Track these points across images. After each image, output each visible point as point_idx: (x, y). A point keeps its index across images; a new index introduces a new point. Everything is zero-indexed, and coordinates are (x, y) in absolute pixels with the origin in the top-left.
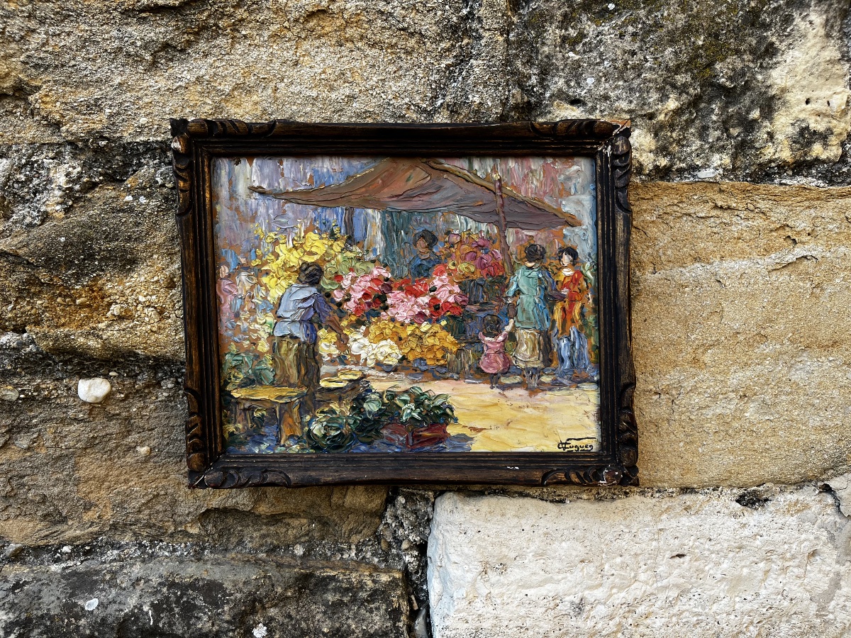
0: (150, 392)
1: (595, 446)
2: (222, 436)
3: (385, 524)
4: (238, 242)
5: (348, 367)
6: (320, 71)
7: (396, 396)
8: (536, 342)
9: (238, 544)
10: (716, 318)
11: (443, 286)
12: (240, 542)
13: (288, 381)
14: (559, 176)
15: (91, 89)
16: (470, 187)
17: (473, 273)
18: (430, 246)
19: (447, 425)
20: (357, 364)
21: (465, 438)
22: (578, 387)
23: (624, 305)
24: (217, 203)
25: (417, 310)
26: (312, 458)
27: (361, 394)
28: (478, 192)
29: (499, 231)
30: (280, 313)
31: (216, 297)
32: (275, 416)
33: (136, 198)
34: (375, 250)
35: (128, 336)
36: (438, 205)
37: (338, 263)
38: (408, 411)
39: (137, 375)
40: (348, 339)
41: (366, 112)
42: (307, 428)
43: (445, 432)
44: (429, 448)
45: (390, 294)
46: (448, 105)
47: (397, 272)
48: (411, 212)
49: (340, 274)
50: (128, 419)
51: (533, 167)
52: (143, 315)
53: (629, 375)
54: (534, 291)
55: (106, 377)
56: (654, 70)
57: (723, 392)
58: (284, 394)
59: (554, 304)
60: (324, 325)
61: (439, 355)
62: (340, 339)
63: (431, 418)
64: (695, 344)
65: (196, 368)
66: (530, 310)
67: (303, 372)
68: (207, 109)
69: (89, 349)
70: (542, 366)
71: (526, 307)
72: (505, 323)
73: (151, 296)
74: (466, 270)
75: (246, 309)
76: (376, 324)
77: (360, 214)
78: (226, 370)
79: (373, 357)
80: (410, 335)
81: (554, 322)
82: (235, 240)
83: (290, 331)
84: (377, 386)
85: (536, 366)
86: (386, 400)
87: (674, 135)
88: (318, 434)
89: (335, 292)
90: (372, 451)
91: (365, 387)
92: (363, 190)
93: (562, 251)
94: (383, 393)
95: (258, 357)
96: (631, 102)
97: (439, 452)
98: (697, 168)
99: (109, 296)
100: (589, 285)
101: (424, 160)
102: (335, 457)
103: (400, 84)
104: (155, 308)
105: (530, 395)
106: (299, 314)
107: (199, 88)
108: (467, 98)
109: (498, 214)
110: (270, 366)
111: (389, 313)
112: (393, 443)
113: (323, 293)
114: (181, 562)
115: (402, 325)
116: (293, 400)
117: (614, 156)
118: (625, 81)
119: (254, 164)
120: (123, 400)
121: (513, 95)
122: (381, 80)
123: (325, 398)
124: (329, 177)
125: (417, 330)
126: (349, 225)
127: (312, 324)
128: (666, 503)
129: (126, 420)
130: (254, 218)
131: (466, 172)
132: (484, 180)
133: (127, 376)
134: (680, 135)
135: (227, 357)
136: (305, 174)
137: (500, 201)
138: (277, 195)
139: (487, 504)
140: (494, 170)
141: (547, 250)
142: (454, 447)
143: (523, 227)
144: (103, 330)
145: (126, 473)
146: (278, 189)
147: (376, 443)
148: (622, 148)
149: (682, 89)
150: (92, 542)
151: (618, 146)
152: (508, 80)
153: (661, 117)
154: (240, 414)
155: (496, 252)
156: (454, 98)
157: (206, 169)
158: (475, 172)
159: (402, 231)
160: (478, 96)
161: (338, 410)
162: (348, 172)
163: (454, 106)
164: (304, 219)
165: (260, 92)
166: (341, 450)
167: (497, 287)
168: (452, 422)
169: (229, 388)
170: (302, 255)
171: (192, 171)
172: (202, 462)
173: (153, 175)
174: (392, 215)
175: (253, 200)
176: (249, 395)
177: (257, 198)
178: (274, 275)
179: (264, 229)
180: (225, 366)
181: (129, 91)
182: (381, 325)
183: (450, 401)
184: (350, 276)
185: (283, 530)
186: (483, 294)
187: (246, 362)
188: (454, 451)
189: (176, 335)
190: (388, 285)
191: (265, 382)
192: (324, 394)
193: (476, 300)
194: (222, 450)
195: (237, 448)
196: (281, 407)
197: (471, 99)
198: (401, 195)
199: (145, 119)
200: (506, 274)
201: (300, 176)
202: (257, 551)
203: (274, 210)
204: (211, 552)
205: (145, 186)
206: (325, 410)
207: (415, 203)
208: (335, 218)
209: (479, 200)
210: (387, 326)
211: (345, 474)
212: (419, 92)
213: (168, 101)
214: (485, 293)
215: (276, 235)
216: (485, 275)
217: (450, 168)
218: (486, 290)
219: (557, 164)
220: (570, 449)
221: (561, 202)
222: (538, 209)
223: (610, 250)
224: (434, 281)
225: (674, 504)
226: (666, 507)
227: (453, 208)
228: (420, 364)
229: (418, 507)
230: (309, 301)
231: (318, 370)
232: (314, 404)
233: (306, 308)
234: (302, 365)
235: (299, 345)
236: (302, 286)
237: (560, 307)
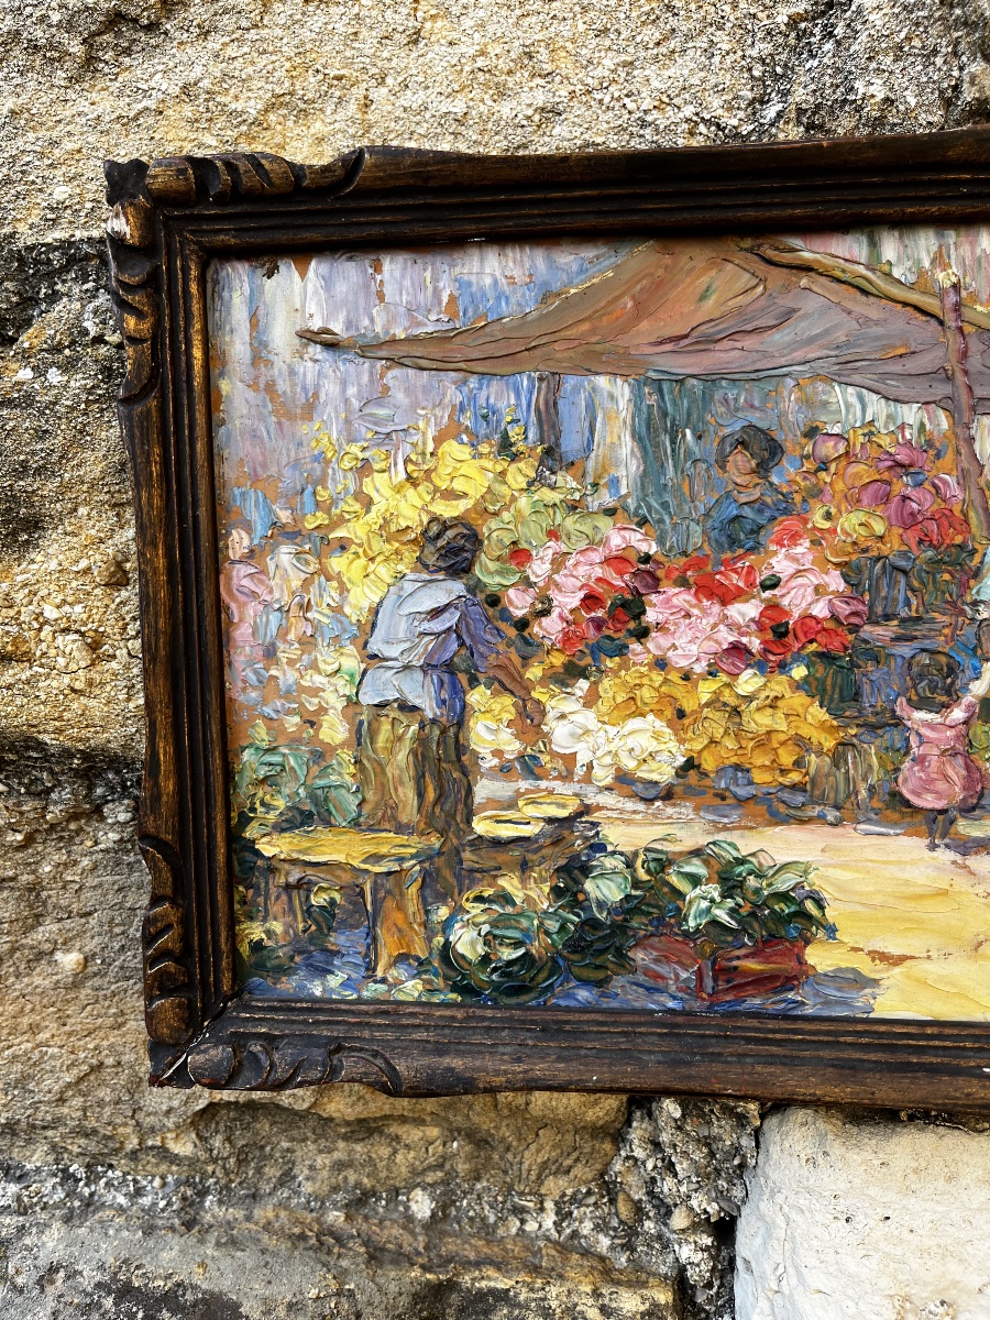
0: (81, 830)
2: (234, 952)
3: (628, 1158)
4: (273, 470)
5: (543, 784)
6: (472, 51)
7: (670, 862)
9: (281, 1183)
11: (798, 573)
12: (287, 1178)
13: (394, 818)
16: (871, 309)
17: (881, 538)
18: (763, 469)
19: (807, 942)
20: (567, 777)
21: (859, 981)
24: (222, 375)
25: (727, 637)
26: (453, 1018)
27: (579, 855)
28: (894, 323)
29: (954, 423)
30: (373, 647)
32: (363, 904)
33: (40, 372)
34: (615, 482)
35: (18, 701)
36: (783, 361)
37: (519, 518)
38: (703, 903)
39: (49, 791)
40: (543, 713)
42: (440, 940)
43: (801, 961)
44: (757, 1001)
45: (653, 598)
46: (800, 111)
47: (672, 540)
48: (711, 379)
49: (523, 545)
50: (34, 888)
52: (52, 652)
58: (384, 850)
60: (482, 678)
61: (787, 759)
62: (523, 713)
63: (763, 924)
65: (168, 786)
67: (431, 795)
72: (969, 673)
73: (72, 605)
74: (862, 531)
75: (291, 636)
76: (616, 673)
77: (576, 390)
78: (244, 788)
79: (608, 760)
80: (707, 705)
82: (265, 466)
83: (400, 691)
84: (614, 835)
86: (642, 875)
88: (469, 955)
89: (511, 592)
90: (608, 1003)
91: (587, 839)
92: (585, 327)
94: (636, 854)
95: (321, 755)
97: (786, 1017)
101: (748, 243)
102: (511, 1019)
103: (670, 72)
104: (83, 634)
106: (420, 650)
107: (188, 110)
108: (851, 89)
109: (949, 379)
110: (349, 780)
111: (650, 645)
112: (661, 983)
113: (481, 597)
114: (149, 1230)
115: (686, 677)
116: (406, 865)
119: (311, 273)
120: (22, 847)
122: (626, 64)
123: (487, 864)
124: (498, 298)
125: (727, 692)
126: (549, 419)
127: (452, 674)
129: (30, 890)
130: (310, 409)
131: (862, 270)
132: (911, 287)
133: (28, 793)
135: (247, 756)
136: (437, 292)
138: (367, 349)
140: (940, 260)
142: (827, 1003)
145: (32, 1010)
146: (370, 334)
147: (618, 983)
152: (957, 43)
154: (278, 898)
155: (945, 482)
156: (815, 91)
157: (194, 288)
158: (886, 268)
159: (688, 431)
160: (881, 82)
161: (518, 896)
162: (545, 283)
163: (814, 113)
164: (434, 407)
165: (329, 112)
166: (528, 999)
167: (947, 577)
168: (821, 934)
169: (251, 832)
170: (428, 498)
171: (158, 290)
172: (181, 1019)
173: (79, 316)
174: (660, 391)
175: (310, 364)
176: (300, 852)
177: (319, 357)
178: (360, 551)
179: (335, 436)
180: (242, 778)
181: (33, 128)
182: (630, 677)
183: (815, 880)
184: (550, 552)
185: (385, 1151)
186: (909, 594)
187: (292, 768)
188: (826, 1013)
189: (128, 700)
190: (648, 572)
191: (339, 820)
192: (483, 852)
193: (889, 611)
194: (232, 988)
195: (270, 982)
196: (375, 882)
197: (861, 91)
198: (686, 336)
199: (64, 188)
200: (974, 539)
201: (425, 298)
202: (323, 1203)
203: (359, 385)
204: (220, 1202)
205: (60, 343)
206: (486, 894)
207: (722, 355)
208: (513, 401)
209: (898, 344)
210: (645, 681)
211: (540, 1069)
212: (719, 90)
213: (116, 145)
214: (913, 590)
215: (364, 449)
216: (913, 543)
217: (817, 260)
218: (916, 583)
224: (773, 561)
227: (824, 367)
228: (735, 781)
229: (716, 1131)
230: (446, 615)
231: (469, 792)
232: (459, 877)
233: (439, 634)
234: (427, 779)
235: (422, 727)
236: (428, 577)
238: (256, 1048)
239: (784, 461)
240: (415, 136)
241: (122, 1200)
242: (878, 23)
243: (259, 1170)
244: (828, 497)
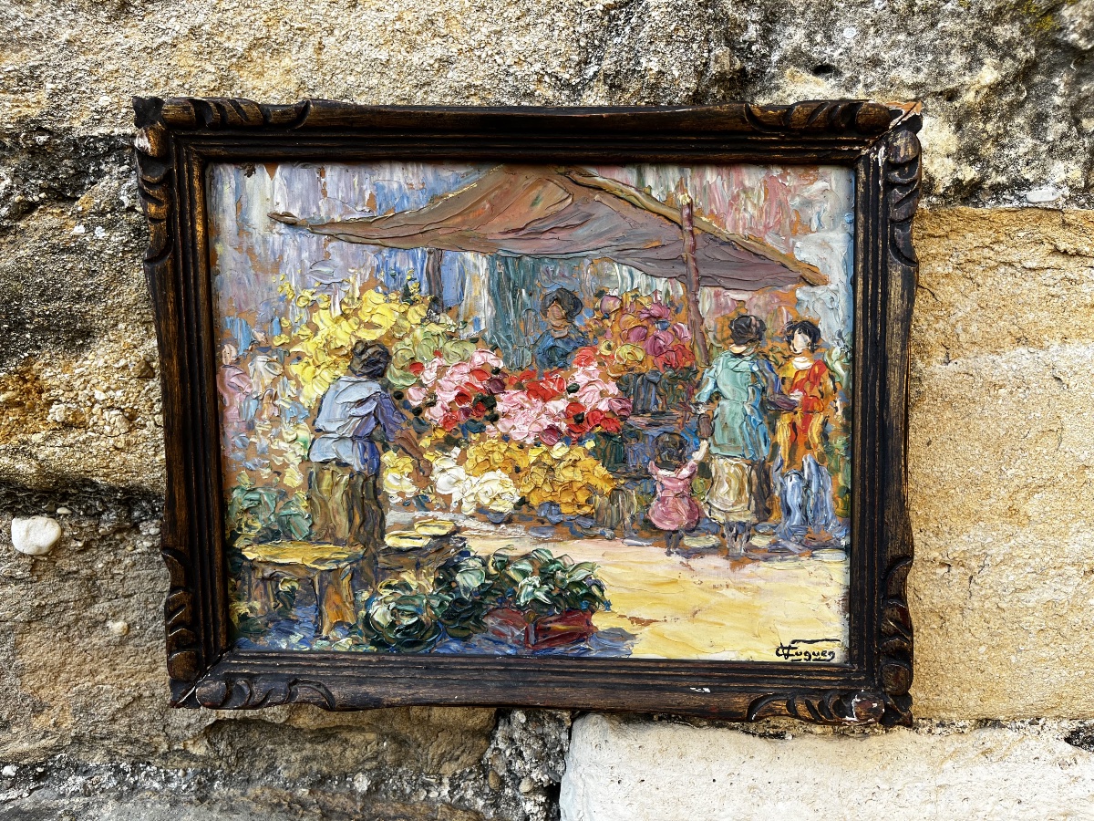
0: (124, 539)
1: (839, 656)
2: (228, 621)
3: (495, 749)
4: (253, 306)
5: (431, 514)
6: (392, 17)
7: (509, 563)
8: (746, 478)
9: (267, 772)
10: (1051, 441)
11: (590, 383)
12: (271, 768)
13: (333, 535)
14: (793, 198)
15: (26, 51)
16: (639, 217)
17: (641, 362)
18: (569, 316)
19: (593, 612)
20: (445, 509)
21: (623, 636)
22: (813, 556)
23: (897, 423)
24: (217, 240)
25: (546, 422)
26: (370, 662)
27: (453, 559)
28: (652, 226)
29: (687, 291)
30: (320, 424)
31: (216, 397)
32: (314, 589)
33: (90, 229)
34: (477, 322)
35: (78, 456)
36: (583, 248)
37: (415, 342)
38: (529, 588)
39: (100, 514)
40: (431, 468)
41: (470, 86)
42: (363, 613)
43: (589, 624)
44: (562, 649)
45: (501, 396)
46: (606, 76)
47: (513, 359)
48: (538, 258)
49: (418, 360)
50: (92, 578)
51: (747, 183)
52: (101, 423)
53: (903, 543)
54: (744, 395)
55: (53, 515)
56: (959, 16)
57: (1057, 565)
58: (327, 556)
59: (776, 416)
60: (391, 445)
61: (582, 498)
62: (418, 468)
63: (566, 600)
64: (1014, 484)
65: (182, 515)
66: (736, 426)
67: (358, 520)
68: (207, 80)
69: (18, 475)
70: (753, 519)
71: (729, 421)
72: (693, 447)
73: (114, 390)
74: (630, 357)
75: (265, 416)
76: (477, 444)
77: (453, 260)
78: (234, 514)
79: (472, 499)
80: (534, 464)
81: (775, 446)
82: (247, 303)
83: (337, 453)
84: (476, 546)
85: (744, 520)
86: (492, 571)
87: (989, 127)
88: (382, 622)
89: (410, 390)
90: (469, 651)
91: (458, 548)
92: (459, 219)
93: (793, 327)
94: (488, 558)
95: (284, 494)
96: (918, 70)
97: (578, 658)
98: (1026, 184)
99: (49, 390)
100: (838, 386)
101: (563, 170)
102: (406, 662)
103: (526, 39)
104: (122, 410)
105: (733, 567)
106: (350, 426)
107: (194, 46)
108: (638, 63)
109: (685, 263)
110: (303, 510)
111: (499, 426)
112: (503, 639)
113: (390, 393)
114: (174, 804)
115: (521, 447)
116: (341, 565)
117: (890, 166)
118: (909, 34)
119: (277, 175)
120: (81, 551)
121: (717, 57)
122: (496, 32)
123: (394, 564)
124: (402, 198)
125: (546, 456)
126: (435, 278)
127: (372, 442)
128: (952, 742)
129: (89, 580)
130: (277, 265)
131: (633, 191)
132: (663, 204)
133: (85, 515)
134: (999, 128)
135: (235, 494)
136: (362, 192)
137: (689, 241)
138: (315, 228)
139: (658, 737)
140: (681, 187)
141: (768, 325)
142: (604, 650)
143: (728, 285)
144: (39, 445)
145: (92, 660)
146: (317, 218)
147: (476, 639)
148: (905, 152)
149: (1006, 51)
150: (46, 761)
151: (898, 148)
152: (709, 32)
153: (969, 97)
154: (257, 586)
155: (680, 328)
156: (616, 62)
157: (196, 184)
158: (648, 190)
159: (523, 291)
160: (656, 60)
161: (414, 585)
162: (433, 189)
163: (615, 77)
164: (360, 267)
165: (294, 52)
166: (420, 649)
167: (680, 387)
168: (601, 607)
169: (239, 544)
170: (356, 327)
171: (171, 186)
172: (192, 665)
173: (117, 192)
174: (506, 263)
175: (277, 236)
176: (272, 557)
177: (283, 231)
178: (311, 361)
179: (293, 285)
180: (232, 509)
181: (84, 53)
182: (486, 445)
183: (598, 574)
184: (436, 365)
185: (338, 750)
186: (658, 397)
187: (266, 503)
188: (603, 656)
189: (155, 455)
190: (498, 380)
191: (297, 536)
192: (391, 557)
193: (645, 407)
194: (227, 644)
195: (252, 640)
196: (321, 577)
197: (644, 65)
198: (523, 229)
199: (106, 98)
200: (697, 364)
201: (353, 195)
202: (295, 784)
203: (310, 252)
204: (224, 785)
205: (103, 209)
206: (393, 584)
207: (545, 242)
208: (411, 266)
209: (654, 239)
210: (495, 448)
211: (423, 693)
212: (557, 54)
213: (143, 68)
214: (660, 396)
215: (313, 294)
216: (661, 365)
217: (605, 184)
218: (662, 391)
219: (788, 178)
220: (796, 658)
221: (794, 243)
222: (755, 254)
223: (876, 327)
224: (575, 375)
225: (966, 745)
226: (953, 749)
227: (609, 252)
228: (550, 512)
229: (546, 730)
230: (368, 404)
231: (383, 518)
232: (375, 573)
233: (363, 417)
234: (355, 510)
235: (351, 477)
236: (356, 379)
237: (788, 422)
238: (241, 682)
239: (583, 312)
240: (354, 73)
241: (156, 785)
242: (657, 18)
243: (252, 764)
244: (609, 336)
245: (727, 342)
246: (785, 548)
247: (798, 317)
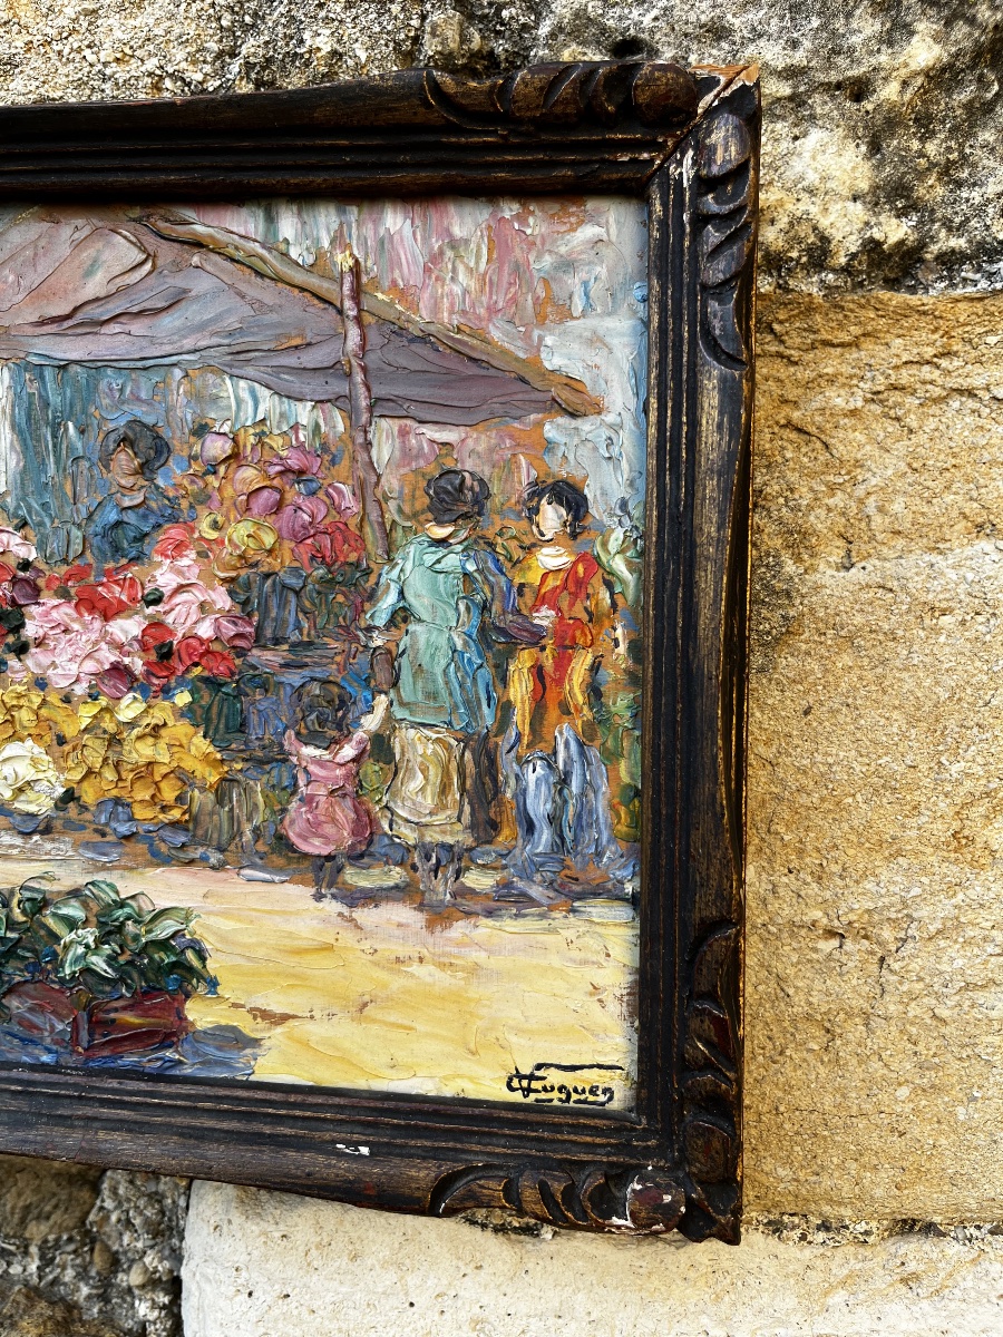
1: (621, 1098)
3: (100, 1209)
7: (47, 903)
8: (453, 766)
11: (180, 589)
14: (539, 257)
16: (266, 293)
17: (270, 552)
18: (146, 469)
19: (188, 996)
21: (234, 1039)
22: (574, 911)
23: (712, 665)
25: (108, 657)
28: (293, 311)
29: (350, 426)
36: (168, 349)
43: (182, 1018)
44: (135, 1058)
45: (34, 609)
47: (54, 545)
48: (96, 366)
51: (457, 231)
53: (720, 895)
54: (451, 614)
59: (509, 653)
61: (169, 793)
63: (142, 973)
64: (962, 791)
66: (438, 671)
70: (469, 841)
71: (425, 661)
72: (361, 706)
74: (251, 543)
80: (86, 730)
81: (506, 709)
85: (450, 840)
86: (18, 916)
87: (932, 148)
93: (538, 490)
94: (12, 893)
96: (795, 44)
97: (158, 1077)
100: (620, 601)
101: (136, 212)
105: (430, 926)
108: (301, 42)
109: (346, 375)
112: (36, 1035)
115: (67, 700)
117: (704, 184)
121: (434, 27)
125: (107, 717)
128: (845, 1259)
131: (256, 248)
132: (308, 270)
134: (949, 149)
137: (354, 335)
139: (314, 1221)
140: (339, 240)
141: (494, 489)
142: (206, 1063)
143: (422, 415)
148: (725, 153)
151: (713, 149)
153: (889, 92)
155: (340, 492)
156: (267, 43)
158: (283, 247)
159: (70, 424)
160: (328, 32)
163: (263, 69)
167: (340, 598)
168: (202, 989)
174: (42, 377)
182: (8, 696)
183: (196, 929)
186: (301, 616)
188: (203, 1074)
190: (28, 581)
193: (280, 634)
197: (309, 43)
198: (68, 317)
200: (368, 558)
207: (106, 339)
209: (294, 333)
210: (22, 702)
212: (183, 40)
214: (305, 613)
216: (306, 558)
217: (212, 237)
218: (307, 604)
219: (531, 220)
220: (543, 1096)
221: (541, 339)
222: (471, 359)
223: (679, 488)
224: (157, 573)
225: (869, 1265)
226: (846, 1272)
227: (215, 357)
228: (113, 816)
229: (162, 1187)
237: (529, 664)
239: (171, 462)
244: (215, 505)
245: (422, 518)
246: (524, 894)
247: (548, 475)
